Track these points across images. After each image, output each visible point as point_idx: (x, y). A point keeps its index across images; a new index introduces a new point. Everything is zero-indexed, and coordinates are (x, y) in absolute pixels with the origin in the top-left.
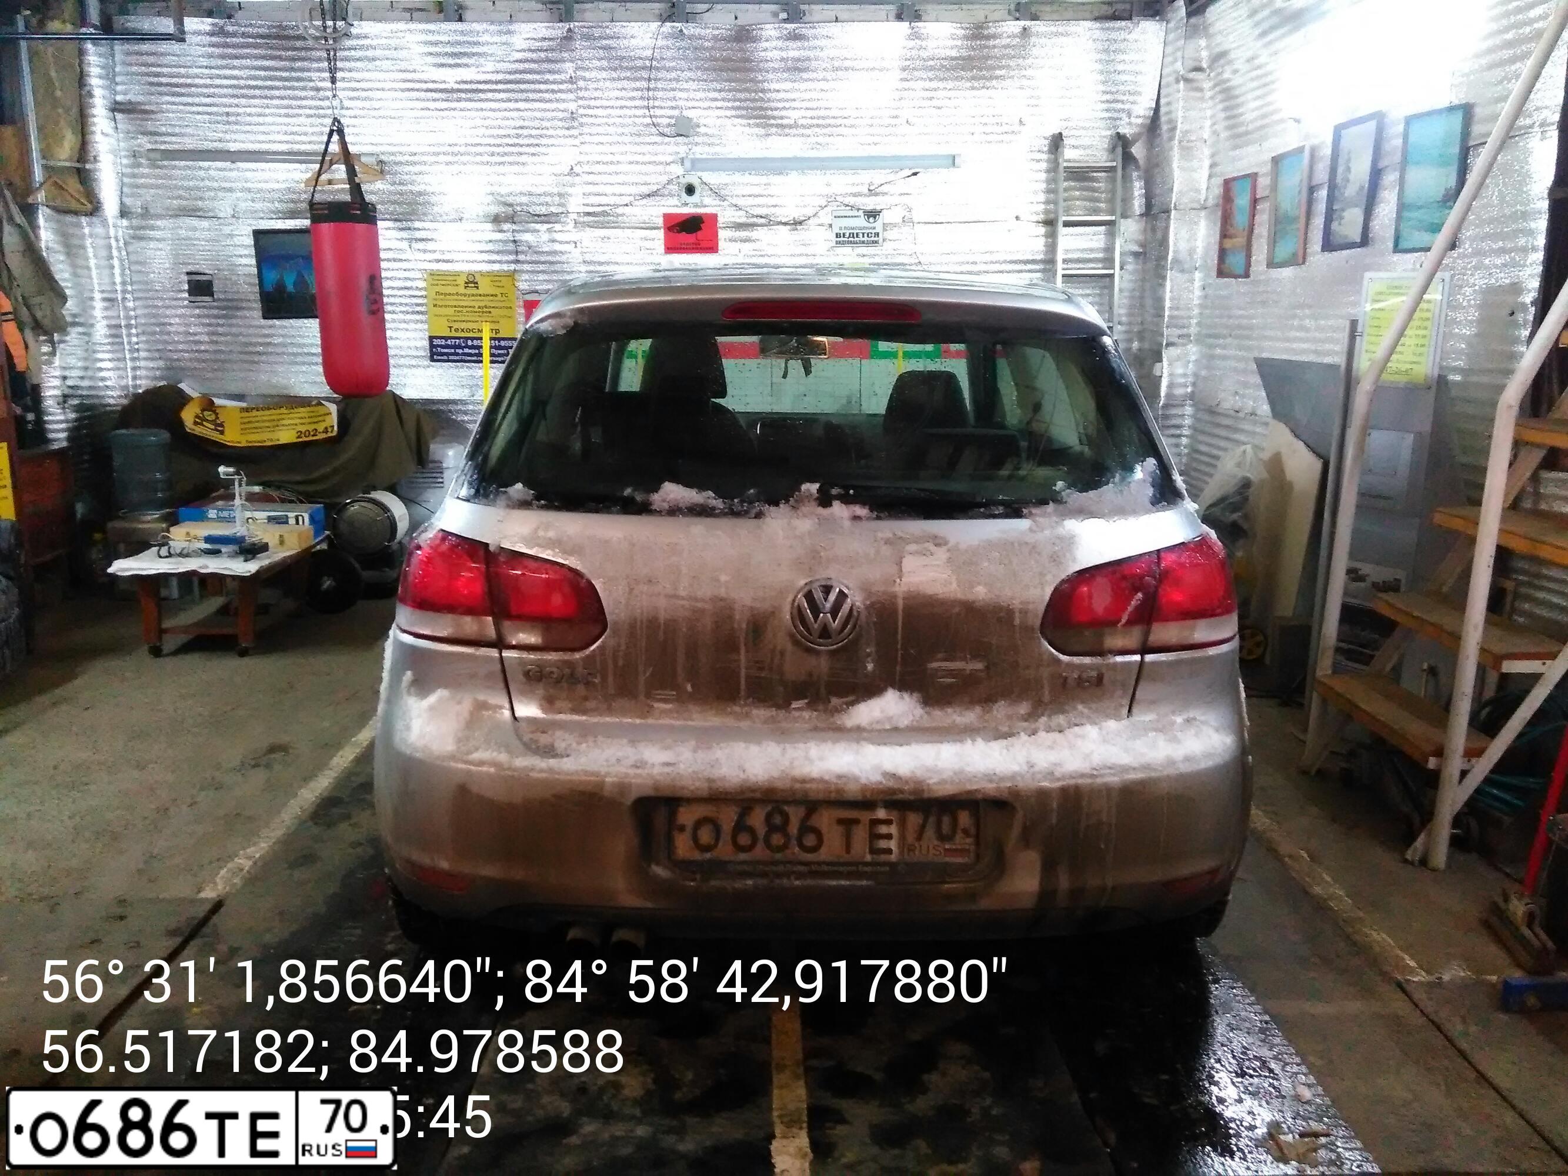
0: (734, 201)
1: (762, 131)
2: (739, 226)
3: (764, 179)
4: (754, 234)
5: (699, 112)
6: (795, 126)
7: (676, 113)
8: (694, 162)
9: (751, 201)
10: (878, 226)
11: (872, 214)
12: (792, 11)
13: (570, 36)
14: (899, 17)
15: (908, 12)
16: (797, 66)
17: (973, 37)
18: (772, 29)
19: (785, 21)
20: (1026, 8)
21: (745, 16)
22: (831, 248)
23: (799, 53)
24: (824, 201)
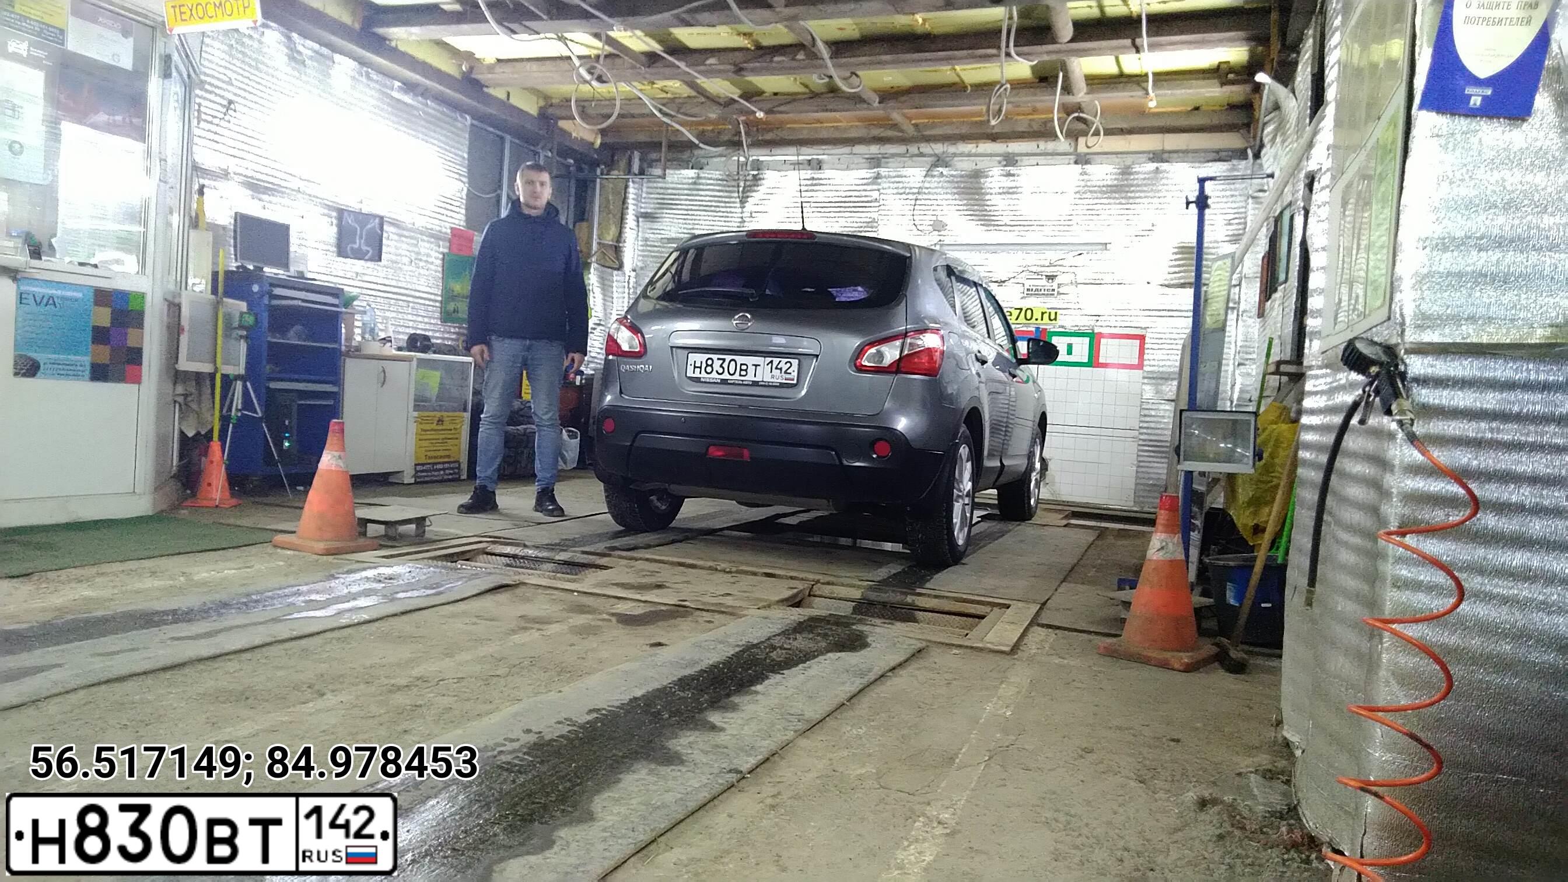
1: (985, 228)
3: (984, 256)
5: (949, 218)
6: (1005, 225)
7: (934, 218)
8: (942, 246)
10: (1054, 285)
11: (1051, 278)
12: (1010, 160)
13: (878, 176)
14: (1076, 163)
15: (1082, 160)
16: (1009, 192)
17: (1123, 173)
18: (996, 171)
19: (1005, 166)
20: (1159, 156)
21: (982, 163)
22: (1023, 298)
23: (1011, 184)
24: (1021, 269)
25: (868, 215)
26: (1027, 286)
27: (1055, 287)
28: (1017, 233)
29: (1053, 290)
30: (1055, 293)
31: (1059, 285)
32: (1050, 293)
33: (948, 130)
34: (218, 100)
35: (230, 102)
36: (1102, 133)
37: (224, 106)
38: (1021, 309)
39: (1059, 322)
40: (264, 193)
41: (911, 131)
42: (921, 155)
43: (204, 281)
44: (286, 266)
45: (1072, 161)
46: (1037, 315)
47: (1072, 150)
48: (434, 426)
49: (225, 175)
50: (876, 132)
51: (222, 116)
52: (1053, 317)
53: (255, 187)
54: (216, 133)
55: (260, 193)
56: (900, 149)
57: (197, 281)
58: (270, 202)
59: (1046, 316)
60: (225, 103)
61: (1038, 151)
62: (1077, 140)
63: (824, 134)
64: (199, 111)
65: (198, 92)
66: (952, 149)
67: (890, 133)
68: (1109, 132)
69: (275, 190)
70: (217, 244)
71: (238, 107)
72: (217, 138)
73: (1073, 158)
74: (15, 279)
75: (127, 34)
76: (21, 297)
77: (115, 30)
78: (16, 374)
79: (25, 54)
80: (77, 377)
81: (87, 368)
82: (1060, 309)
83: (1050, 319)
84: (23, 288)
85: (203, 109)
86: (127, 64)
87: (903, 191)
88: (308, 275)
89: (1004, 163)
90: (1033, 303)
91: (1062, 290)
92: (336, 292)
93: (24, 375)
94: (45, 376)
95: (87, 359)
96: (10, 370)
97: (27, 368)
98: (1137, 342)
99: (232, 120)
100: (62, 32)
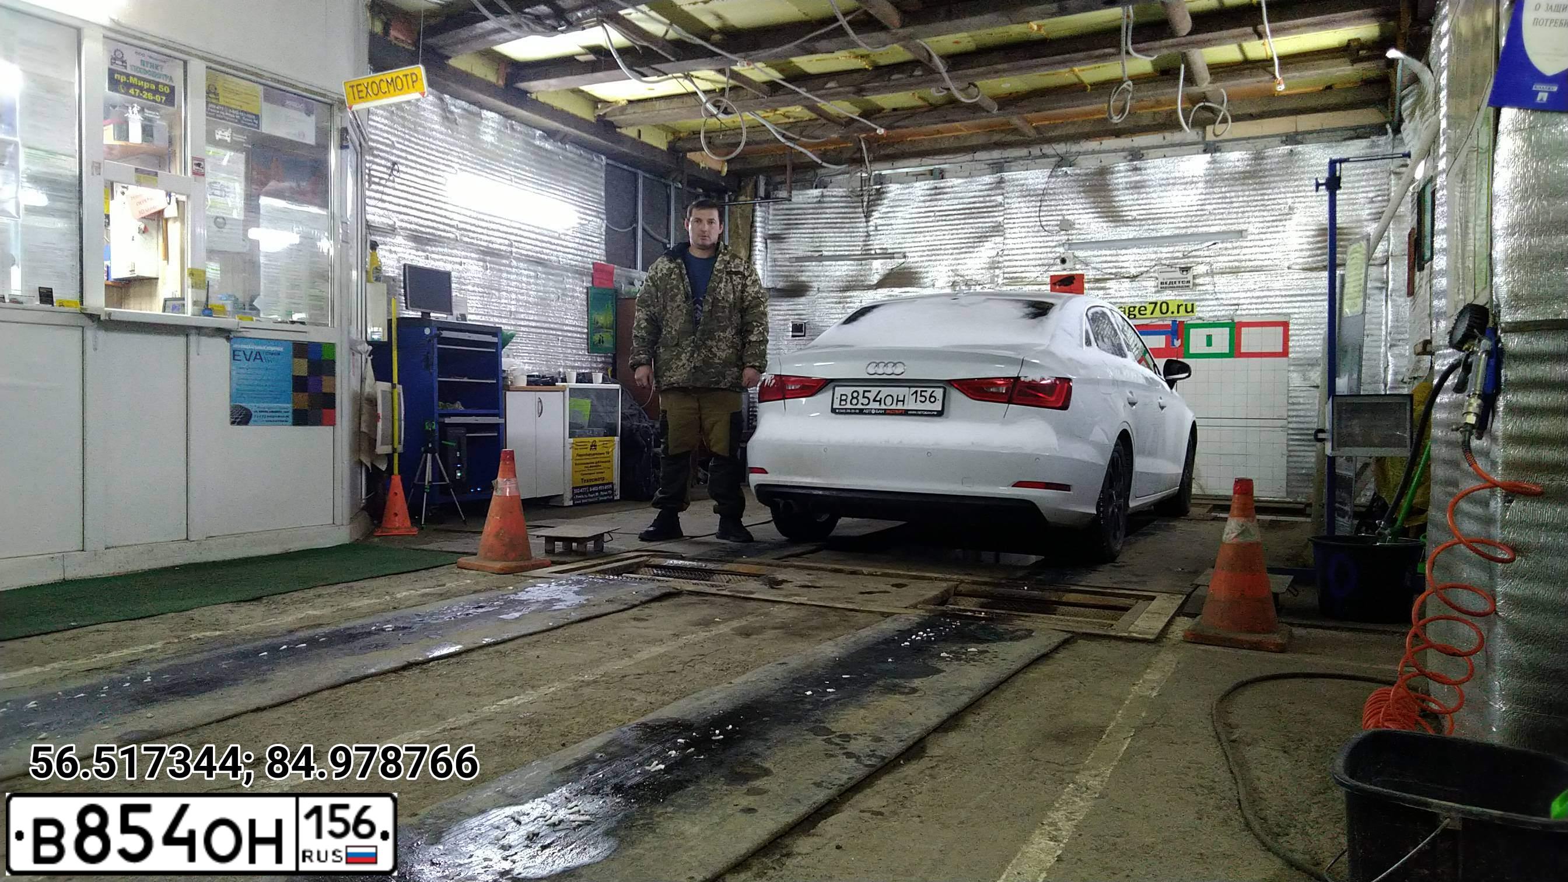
0: (1094, 265)
1: (1112, 225)
2: (1097, 281)
3: (1114, 252)
4: (1108, 284)
5: (1077, 216)
6: (1135, 220)
7: (1060, 218)
8: (1069, 245)
9: (1105, 265)
10: (1189, 276)
11: (1185, 269)
12: (1136, 155)
13: (1001, 181)
14: (1205, 151)
15: (1211, 148)
16: (1137, 187)
17: (1255, 159)
18: (1122, 166)
19: (1131, 160)
20: (1293, 138)
21: (1107, 160)
22: (1156, 292)
23: (1138, 178)
24: (1153, 263)
25: (994, 219)
26: (1161, 280)
27: (1190, 278)
28: (1146, 227)
29: (1188, 282)
30: (1191, 284)
31: (1194, 277)
32: (1186, 286)
33: (1071, 130)
34: (383, 162)
35: (394, 163)
36: (1230, 120)
37: (388, 168)
38: (1156, 304)
39: (1197, 314)
40: (427, 245)
41: (1032, 134)
42: (1044, 156)
43: (381, 329)
44: (448, 309)
45: (1201, 151)
46: (1173, 308)
47: (1200, 139)
48: (588, 451)
49: (392, 230)
50: (996, 138)
51: (386, 177)
52: (1189, 309)
53: (419, 239)
54: (383, 193)
55: (422, 244)
56: (1024, 152)
57: (376, 329)
58: (433, 252)
59: (1182, 309)
60: (389, 164)
61: (1164, 143)
62: (1204, 128)
63: (946, 145)
64: (369, 175)
65: (368, 158)
66: (1075, 148)
67: (1011, 138)
68: (1236, 119)
69: (436, 241)
70: (391, 293)
71: (402, 168)
72: (385, 197)
73: (1202, 147)
74: (228, 339)
75: (309, 113)
76: (234, 354)
77: (300, 110)
78: (233, 423)
79: (229, 140)
80: (282, 422)
81: (290, 414)
82: (1196, 300)
83: (1187, 312)
84: (236, 346)
85: (372, 172)
86: (310, 139)
87: (1028, 193)
88: (469, 317)
89: (1130, 158)
90: (1168, 296)
91: (1197, 281)
92: (495, 331)
93: (239, 424)
94: (256, 423)
95: (289, 406)
96: (228, 419)
97: (241, 417)
98: (1280, 329)
99: (397, 180)
100: (257, 117)
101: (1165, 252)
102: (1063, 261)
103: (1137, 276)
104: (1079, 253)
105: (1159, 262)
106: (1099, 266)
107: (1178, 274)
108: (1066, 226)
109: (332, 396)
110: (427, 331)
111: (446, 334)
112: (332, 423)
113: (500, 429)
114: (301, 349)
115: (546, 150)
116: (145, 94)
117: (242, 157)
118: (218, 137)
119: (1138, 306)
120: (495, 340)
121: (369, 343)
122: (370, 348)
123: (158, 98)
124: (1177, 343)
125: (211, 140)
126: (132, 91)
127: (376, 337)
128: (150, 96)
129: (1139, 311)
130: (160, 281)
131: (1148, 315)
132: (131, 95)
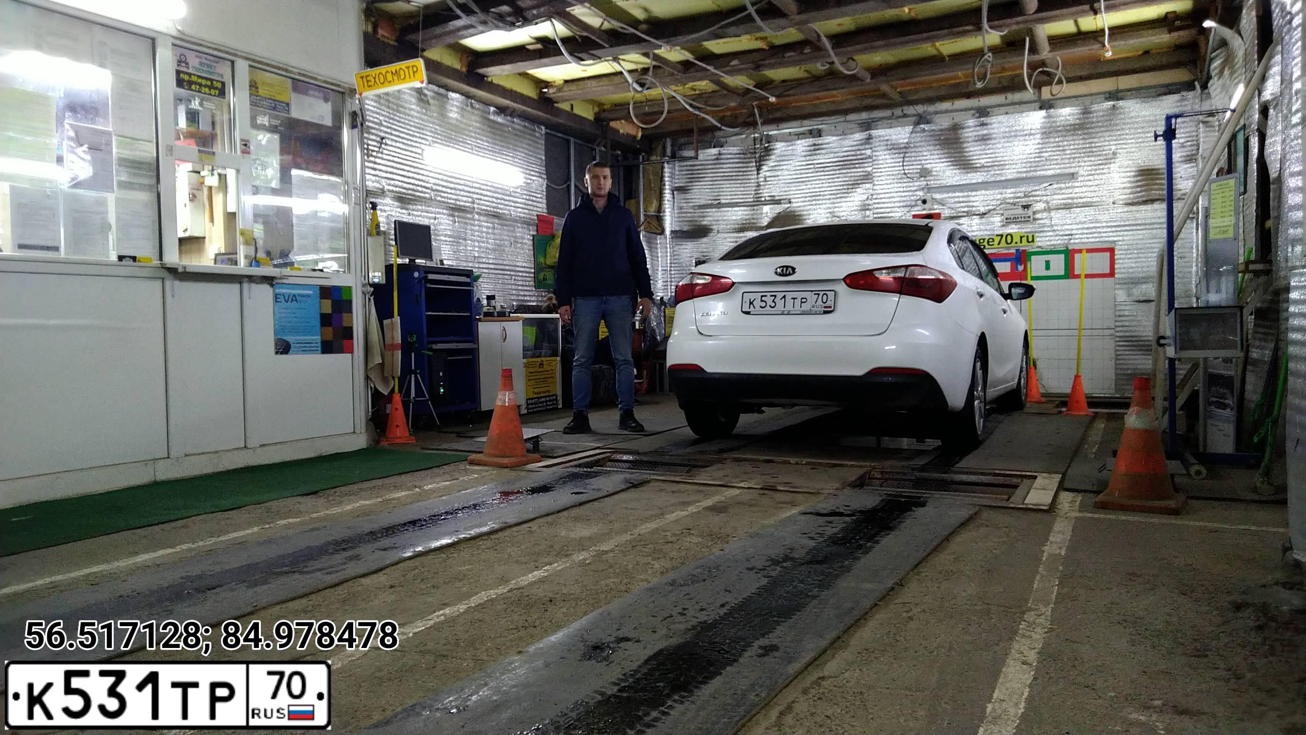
0: (949, 205)
1: (964, 171)
2: (952, 218)
3: (966, 194)
4: (962, 221)
5: (933, 165)
6: (983, 167)
7: (919, 167)
8: (928, 189)
9: (958, 205)
10: (1030, 212)
11: (1026, 207)
12: (983, 112)
13: (870, 138)
14: (1041, 108)
15: (1045, 105)
16: (984, 139)
17: (1083, 113)
18: (971, 122)
19: (979, 117)
20: (1114, 95)
21: (958, 118)
22: (1003, 226)
23: (985, 132)
24: (999, 202)
25: (865, 169)
26: (1006, 216)
27: (1030, 214)
28: (993, 173)
29: (1029, 217)
30: (1031, 219)
31: (1034, 213)
32: (1027, 220)
33: (930, 94)
34: (373, 137)
35: (383, 138)
36: (1064, 82)
37: (378, 142)
38: (1002, 236)
39: (1037, 244)
40: (409, 204)
41: (897, 97)
42: (905, 116)
43: (380, 274)
44: (428, 255)
45: (1037, 108)
46: (1016, 239)
47: (1036, 98)
48: (537, 369)
50: (868, 102)
51: (377, 149)
52: (1030, 240)
53: (403, 200)
54: (375, 163)
55: (405, 203)
56: (888, 113)
57: (376, 274)
58: (414, 210)
59: (1024, 239)
60: (378, 139)
61: (1008, 101)
62: (1040, 88)
63: (824, 109)
64: (367, 149)
65: (366, 135)
66: (931, 108)
67: (879, 101)
68: (1070, 80)
69: (415, 200)
71: (388, 142)
72: (376, 166)
73: (1037, 105)
74: (272, 285)
75: (326, 100)
76: (276, 297)
77: (319, 98)
78: (277, 353)
79: (267, 124)
80: (312, 351)
81: (319, 345)
82: (1036, 232)
83: (1028, 242)
84: (277, 291)
85: (370, 147)
86: (328, 122)
87: (893, 147)
88: (445, 262)
89: (978, 115)
90: (1013, 229)
91: (1038, 216)
92: (468, 273)
93: (282, 353)
94: (297, 353)
95: (318, 338)
96: (272, 349)
97: (283, 348)
98: (1108, 254)
99: (385, 152)
100: (288, 104)
101: (1009, 193)
102: (924, 202)
103: (985, 214)
104: (938, 196)
105: (1004, 201)
106: (953, 206)
107: (1020, 211)
108: (925, 173)
109: (351, 328)
110: (416, 274)
111: (431, 277)
112: (351, 351)
113: (474, 353)
114: (326, 292)
115: (498, 123)
116: (204, 90)
117: (276, 137)
118: (259, 122)
119: (987, 238)
120: (468, 280)
121: (371, 285)
122: (372, 289)
123: (213, 92)
124: (1021, 268)
125: (255, 126)
126: (193, 87)
127: (376, 280)
128: (207, 90)
129: (988, 242)
130: (207, 240)
131: (996, 246)
132: (192, 90)
